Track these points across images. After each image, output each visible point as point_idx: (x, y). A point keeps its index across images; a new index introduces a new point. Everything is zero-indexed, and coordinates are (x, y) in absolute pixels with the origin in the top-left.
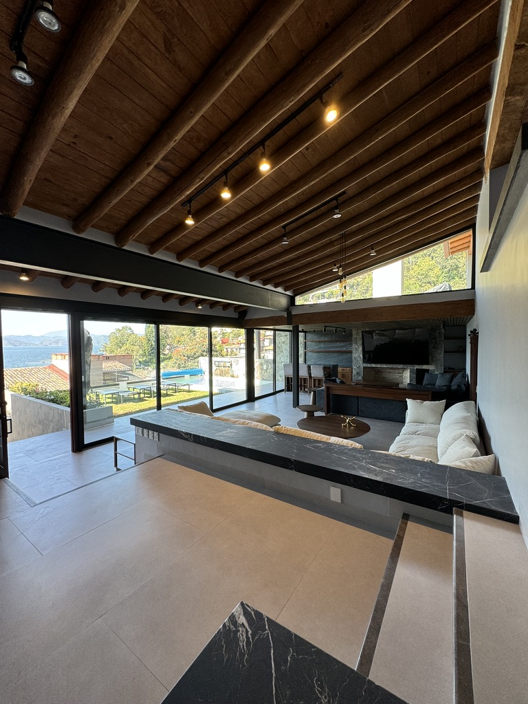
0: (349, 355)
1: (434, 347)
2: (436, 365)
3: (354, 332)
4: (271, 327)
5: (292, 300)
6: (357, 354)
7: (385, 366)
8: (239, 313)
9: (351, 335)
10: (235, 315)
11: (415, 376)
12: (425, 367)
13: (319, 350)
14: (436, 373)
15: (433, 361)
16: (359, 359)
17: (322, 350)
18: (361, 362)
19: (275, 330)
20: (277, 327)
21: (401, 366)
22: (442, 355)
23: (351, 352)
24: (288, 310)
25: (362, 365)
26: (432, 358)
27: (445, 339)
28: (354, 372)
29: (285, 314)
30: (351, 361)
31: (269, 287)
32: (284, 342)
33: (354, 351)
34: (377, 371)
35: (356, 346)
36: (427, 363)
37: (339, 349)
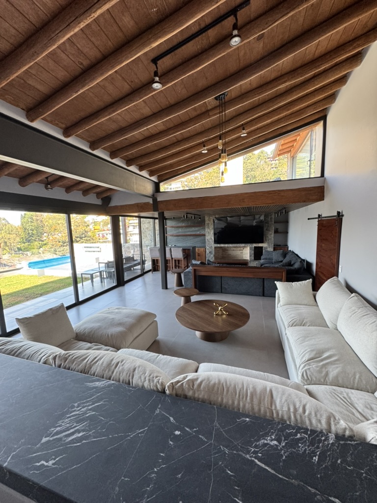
0: (202, 237)
1: (267, 229)
2: (268, 243)
3: (207, 218)
4: (136, 214)
5: (157, 186)
6: (210, 236)
7: (231, 245)
8: (102, 199)
9: (204, 221)
10: (99, 202)
11: (253, 252)
12: (260, 245)
13: (178, 234)
14: (268, 249)
15: (266, 240)
16: (210, 241)
17: (180, 234)
18: (213, 243)
19: (140, 217)
20: (143, 214)
21: (243, 245)
22: (273, 235)
23: (204, 235)
24: (154, 197)
25: (214, 245)
26: (266, 237)
27: (275, 223)
28: (207, 251)
29: (151, 201)
30: (204, 242)
31: (133, 168)
32: (147, 228)
33: (207, 234)
34: (224, 249)
35: (209, 230)
36: (262, 242)
37: (194, 233)
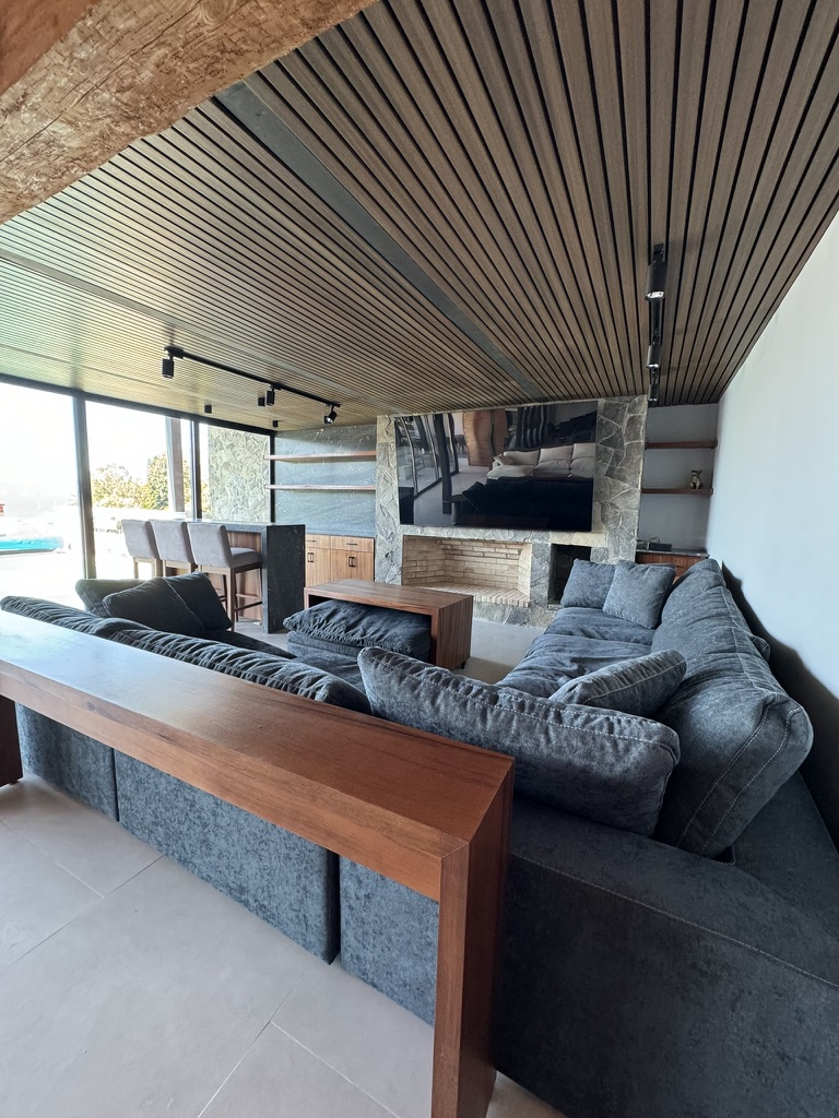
1: (610, 473)
11: (546, 568)
12: (579, 539)
14: (613, 560)
15: (603, 520)
16: (390, 512)
18: (396, 521)
25: (398, 530)
27: (648, 445)
28: (380, 551)
33: (379, 487)
35: (386, 472)
36: (585, 526)
